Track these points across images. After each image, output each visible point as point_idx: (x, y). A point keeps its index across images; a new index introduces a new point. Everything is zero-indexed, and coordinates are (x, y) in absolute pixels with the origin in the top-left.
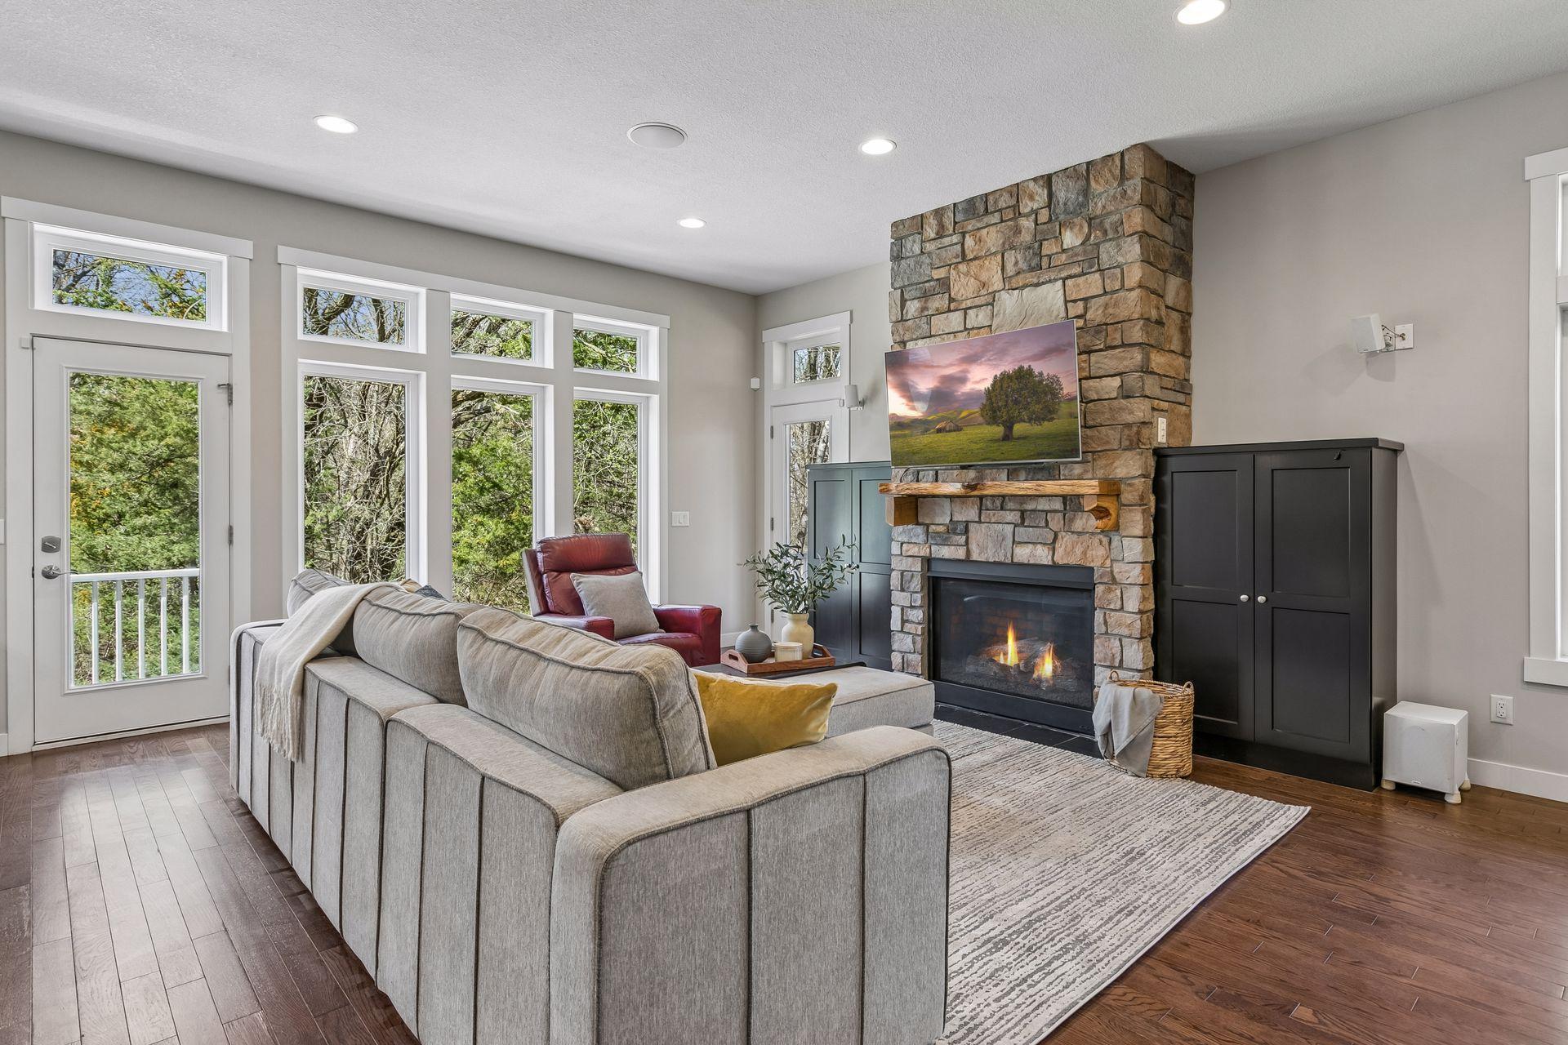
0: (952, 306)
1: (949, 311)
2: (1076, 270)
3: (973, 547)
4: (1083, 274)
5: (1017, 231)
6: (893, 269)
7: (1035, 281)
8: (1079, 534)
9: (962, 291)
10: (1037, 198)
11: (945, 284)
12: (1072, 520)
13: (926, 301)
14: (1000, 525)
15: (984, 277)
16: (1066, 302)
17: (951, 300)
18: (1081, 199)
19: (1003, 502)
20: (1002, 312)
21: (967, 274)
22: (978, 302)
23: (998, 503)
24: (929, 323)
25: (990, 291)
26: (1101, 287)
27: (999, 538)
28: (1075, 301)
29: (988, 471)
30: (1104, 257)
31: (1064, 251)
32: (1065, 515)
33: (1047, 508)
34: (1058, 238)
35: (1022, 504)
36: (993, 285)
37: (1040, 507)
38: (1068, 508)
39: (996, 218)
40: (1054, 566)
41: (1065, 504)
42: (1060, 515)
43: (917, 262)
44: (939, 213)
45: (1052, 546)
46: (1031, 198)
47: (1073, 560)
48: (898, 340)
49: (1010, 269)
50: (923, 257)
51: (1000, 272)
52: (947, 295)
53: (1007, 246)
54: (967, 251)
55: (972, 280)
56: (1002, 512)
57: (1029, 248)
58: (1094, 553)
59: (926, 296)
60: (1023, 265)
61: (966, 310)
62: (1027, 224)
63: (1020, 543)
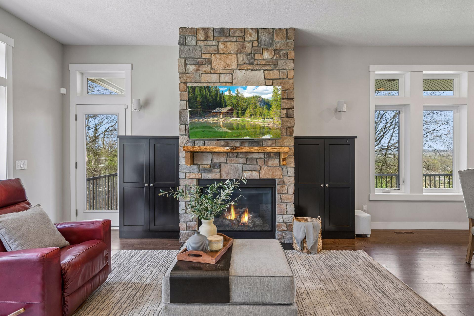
0: (212, 71)
1: (211, 73)
2: (269, 68)
3: (223, 173)
4: (271, 70)
5: (244, 47)
6: (180, 49)
7: (252, 68)
8: (270, 166)
9: (217, 66)
10: (253, 36)
11: (209, 62)
12: (267, 162)
13: (199, 67)
14: (236, 164)
15: (228, 62)
16: (265, 79)
17: (212, 69)
18: (271, 42)
19: (237, 155)
20: (237, 78)
21: (220, 59)
22: (225, 72)
23: (235, 155)
24: (201, 77)
25: (230, 68)
26: (279, 76)
27: (236, 169)
28: (269, 79)
29: (231, 142)
30: (280, 65)
31: (264, 59)
32: (264, 160)
33: (257, 157)
34: (262, 54)
35: (246, 155)
36: (232, 65)
37: (254, 157)
38: (266, 156)
39: (234, 39)
40: (260, 180)
41: (264, 155)
42: (263, 160)
43: (194, 49)
44: (206, 30)
45: (259, 172)
46: (251, 36)
47: (268, 177)
48: (183, 82)
49: (240, 62)
50: (197, 47)
51: (236, 62)
52: (210, 66)
53: (239, 52)
54: (220, 50)
55: (223, 62)
56: (237, 159)
57: (250, 55)
58: (276, 173)
59: (199, 64)
60: (246, 61)
61: (220, 74)
62: (249, 45)
63: (245, 171)
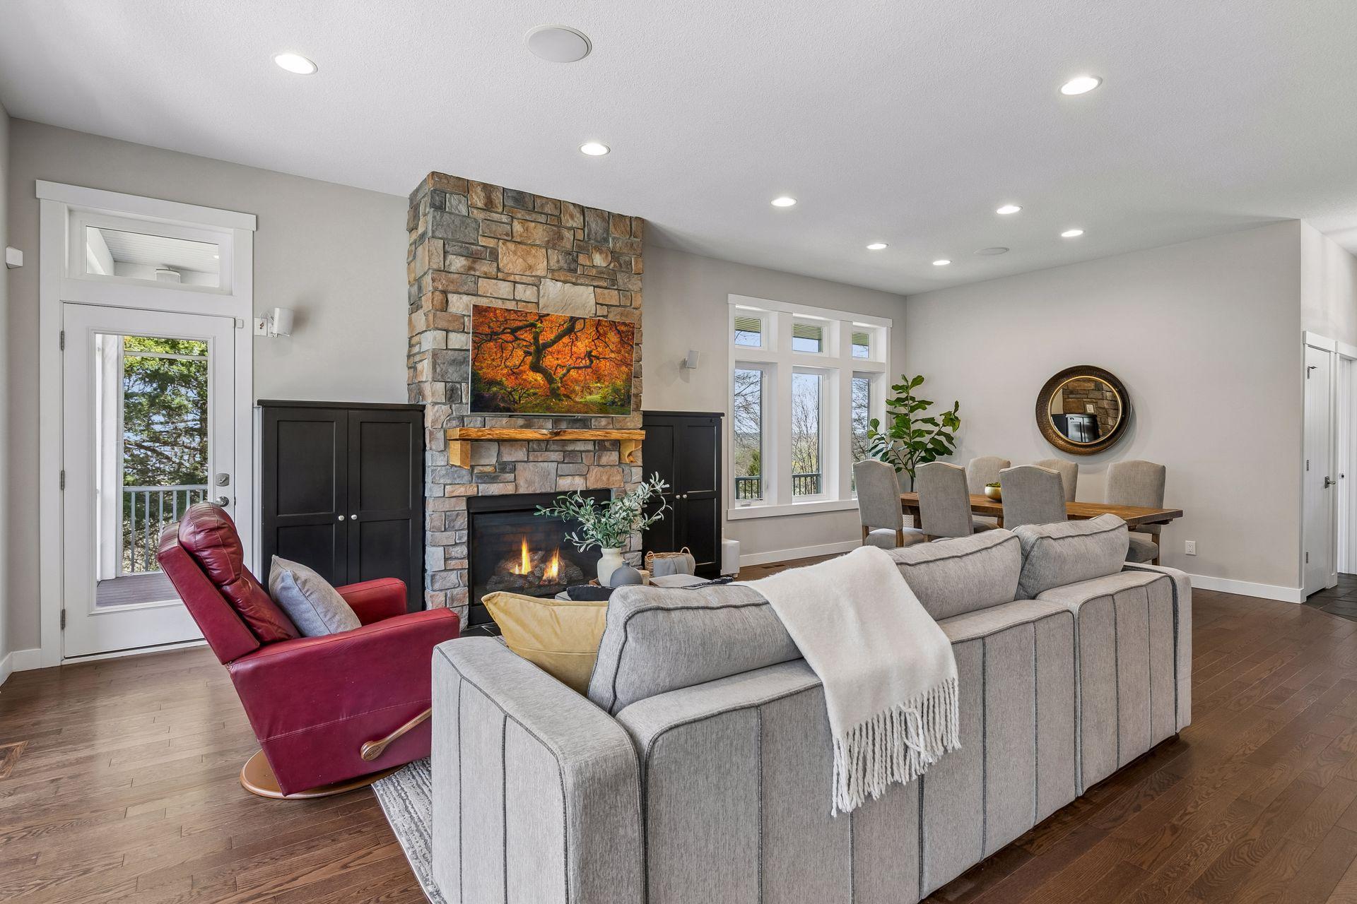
0: (500, 275)
1: (496, 278)
2: (603, 284)
3: (521, 482)
4: (606, 288)
5: (561, 238)
6: (434, 217)
7: (574, 280)
8: (603, 466)
9: (510, 265)
10: (576, 219)
11: (494, 256)
12: (599, 458)
13: (474, 262)
14: (546, 464)
15: (531, 261)
16: (597, 303)
17: (498, 269)
18: (605, 235)
19: (547, 445)
20: (547, 295)
21: (515, 253)
22: (525, 279)
23: (543, 445)
24: (476, 283)
25: (533, 274)
26: (618, 301)
27: (545, 474)
28: (602, 305)
29: (536, 420)
30: (620, 281)
31: (594, 266)
32: (595, 454)
33: (582, 449)
34: (590, 257)
35: (563, 446)
36: (537, 270)
37: (577, 449)
38: (597, 447)
39: (542, 219)
41: (594, 445)
42: (592, 453)
43: (463, 222)
44: (487, 188)
45: (585, 477)
46: (572, 217)
47: (599, 485)
48: (440, 288)
49: (553, 264)
50: (469, 221)
51: (545, 263)
52: (495, 264)
53: (551, 245)
54: (515, 234)
55: (521, 260)
56: (547, 453)
57: (570, 254)
58: (614, 479)
59: (473, 257)
60: (562, 263)
61: (515, 283)
62: (568, 235)
63: (562, 476)
